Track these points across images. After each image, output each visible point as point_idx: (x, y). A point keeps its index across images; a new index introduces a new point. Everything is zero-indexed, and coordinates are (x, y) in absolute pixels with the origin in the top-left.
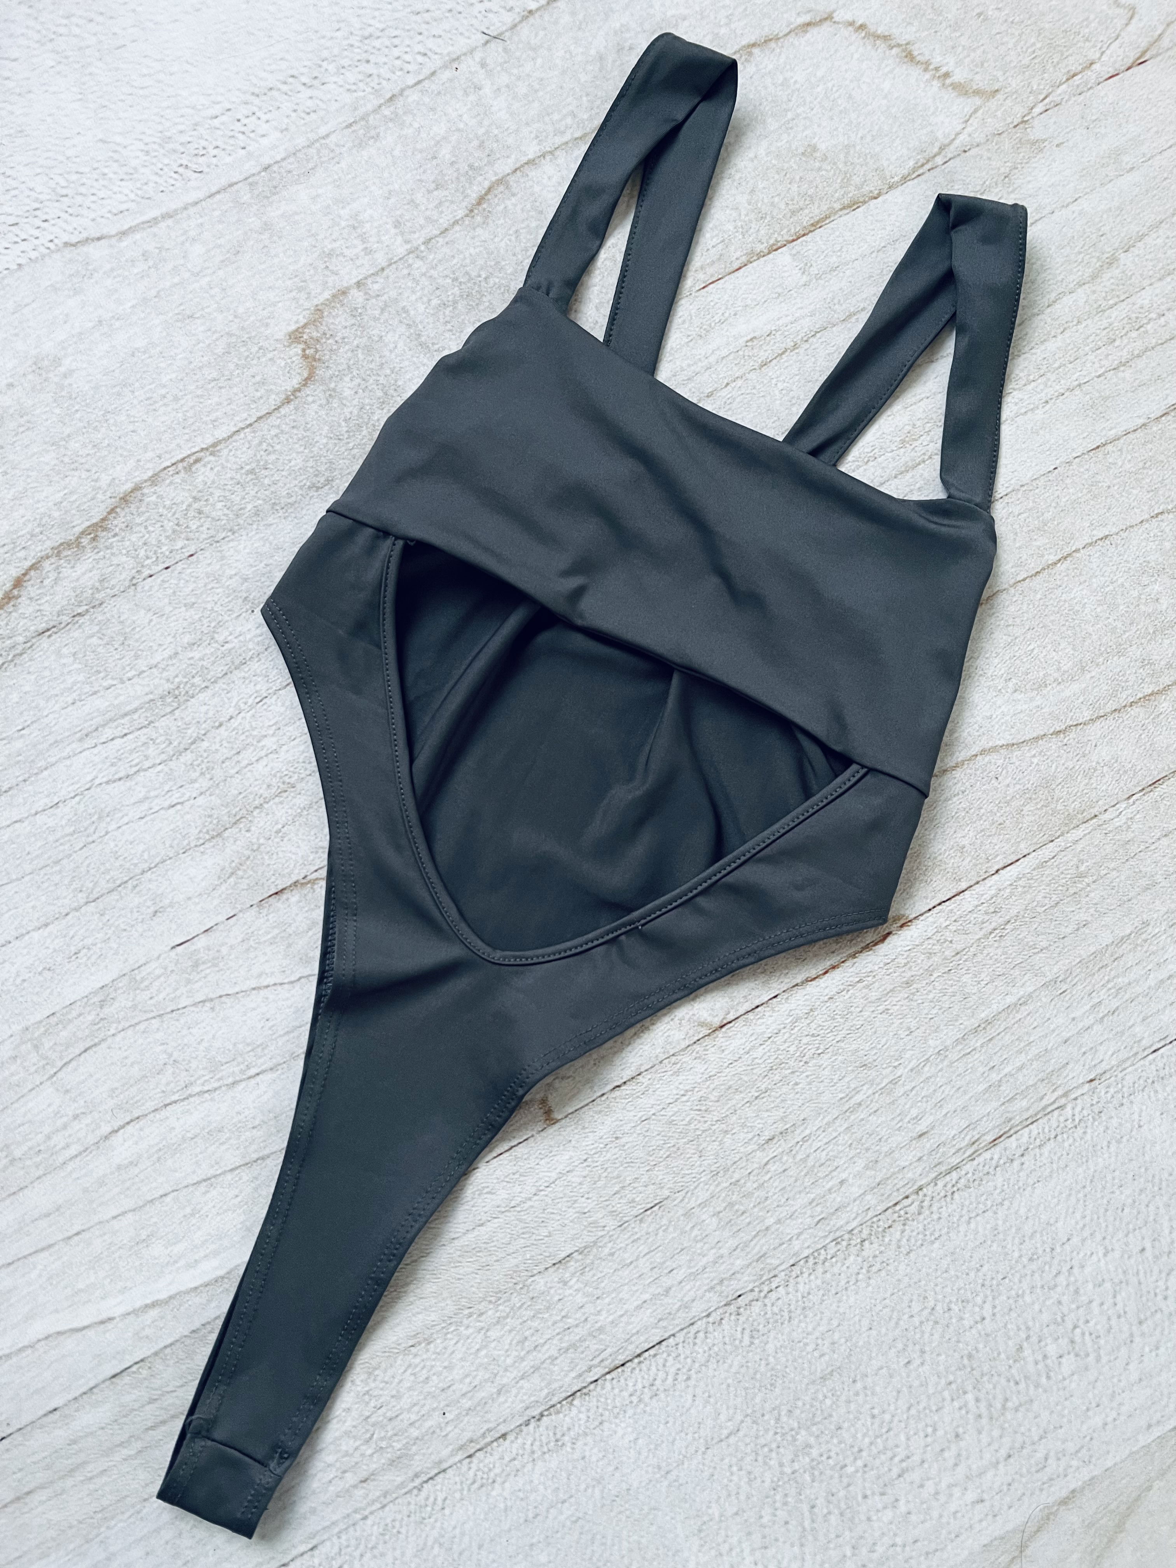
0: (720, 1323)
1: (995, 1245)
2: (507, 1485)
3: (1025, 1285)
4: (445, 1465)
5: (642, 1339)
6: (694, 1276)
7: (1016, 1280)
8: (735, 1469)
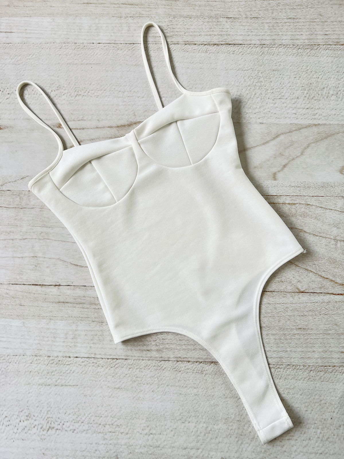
0: (257, 47)
1: (330, 65)
2: (190, 54)
3: (333, 76)
4: (179, 43)
5: (237, 41)
6: (257, 35)
7: (331, 74)
8: (242, 77)
